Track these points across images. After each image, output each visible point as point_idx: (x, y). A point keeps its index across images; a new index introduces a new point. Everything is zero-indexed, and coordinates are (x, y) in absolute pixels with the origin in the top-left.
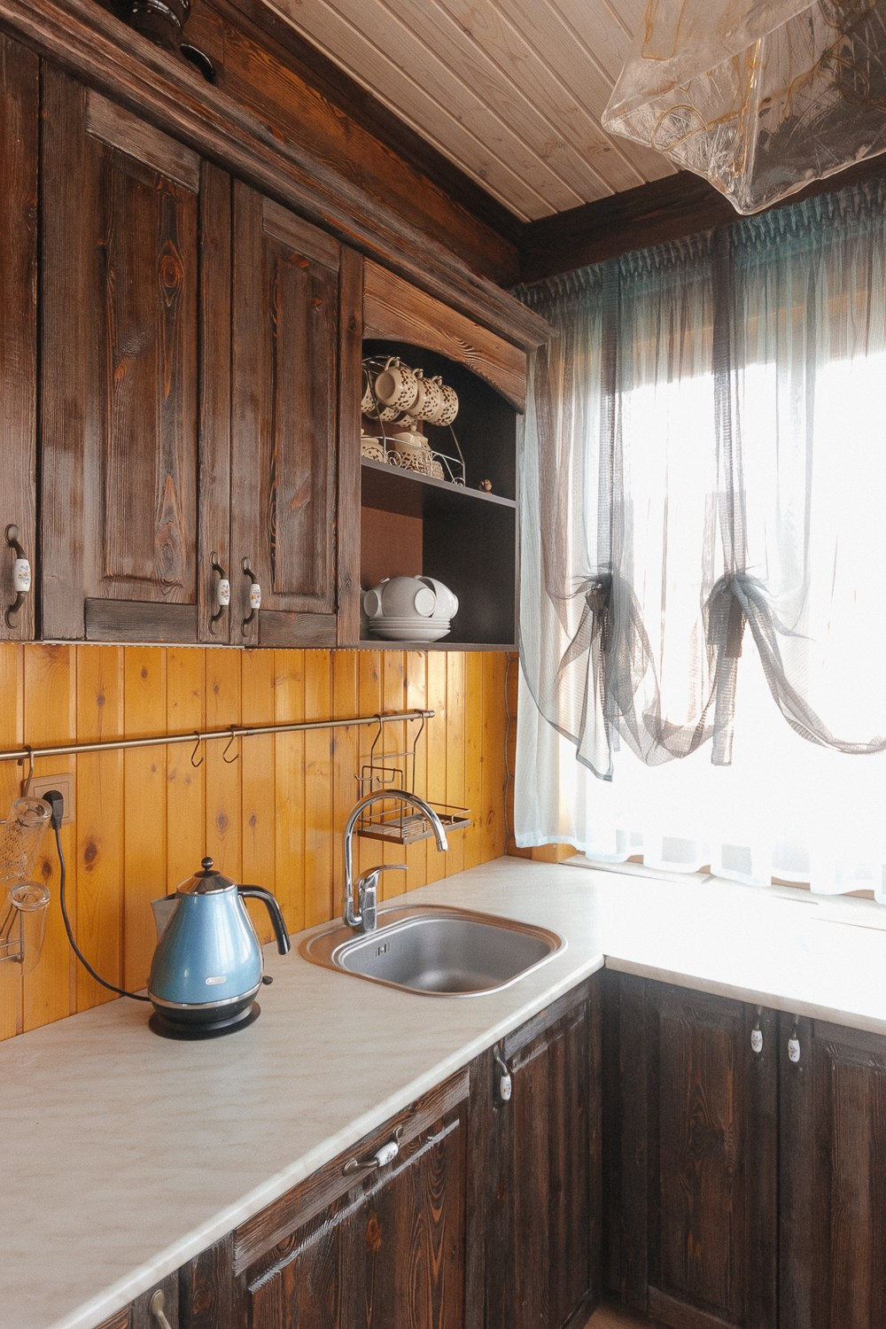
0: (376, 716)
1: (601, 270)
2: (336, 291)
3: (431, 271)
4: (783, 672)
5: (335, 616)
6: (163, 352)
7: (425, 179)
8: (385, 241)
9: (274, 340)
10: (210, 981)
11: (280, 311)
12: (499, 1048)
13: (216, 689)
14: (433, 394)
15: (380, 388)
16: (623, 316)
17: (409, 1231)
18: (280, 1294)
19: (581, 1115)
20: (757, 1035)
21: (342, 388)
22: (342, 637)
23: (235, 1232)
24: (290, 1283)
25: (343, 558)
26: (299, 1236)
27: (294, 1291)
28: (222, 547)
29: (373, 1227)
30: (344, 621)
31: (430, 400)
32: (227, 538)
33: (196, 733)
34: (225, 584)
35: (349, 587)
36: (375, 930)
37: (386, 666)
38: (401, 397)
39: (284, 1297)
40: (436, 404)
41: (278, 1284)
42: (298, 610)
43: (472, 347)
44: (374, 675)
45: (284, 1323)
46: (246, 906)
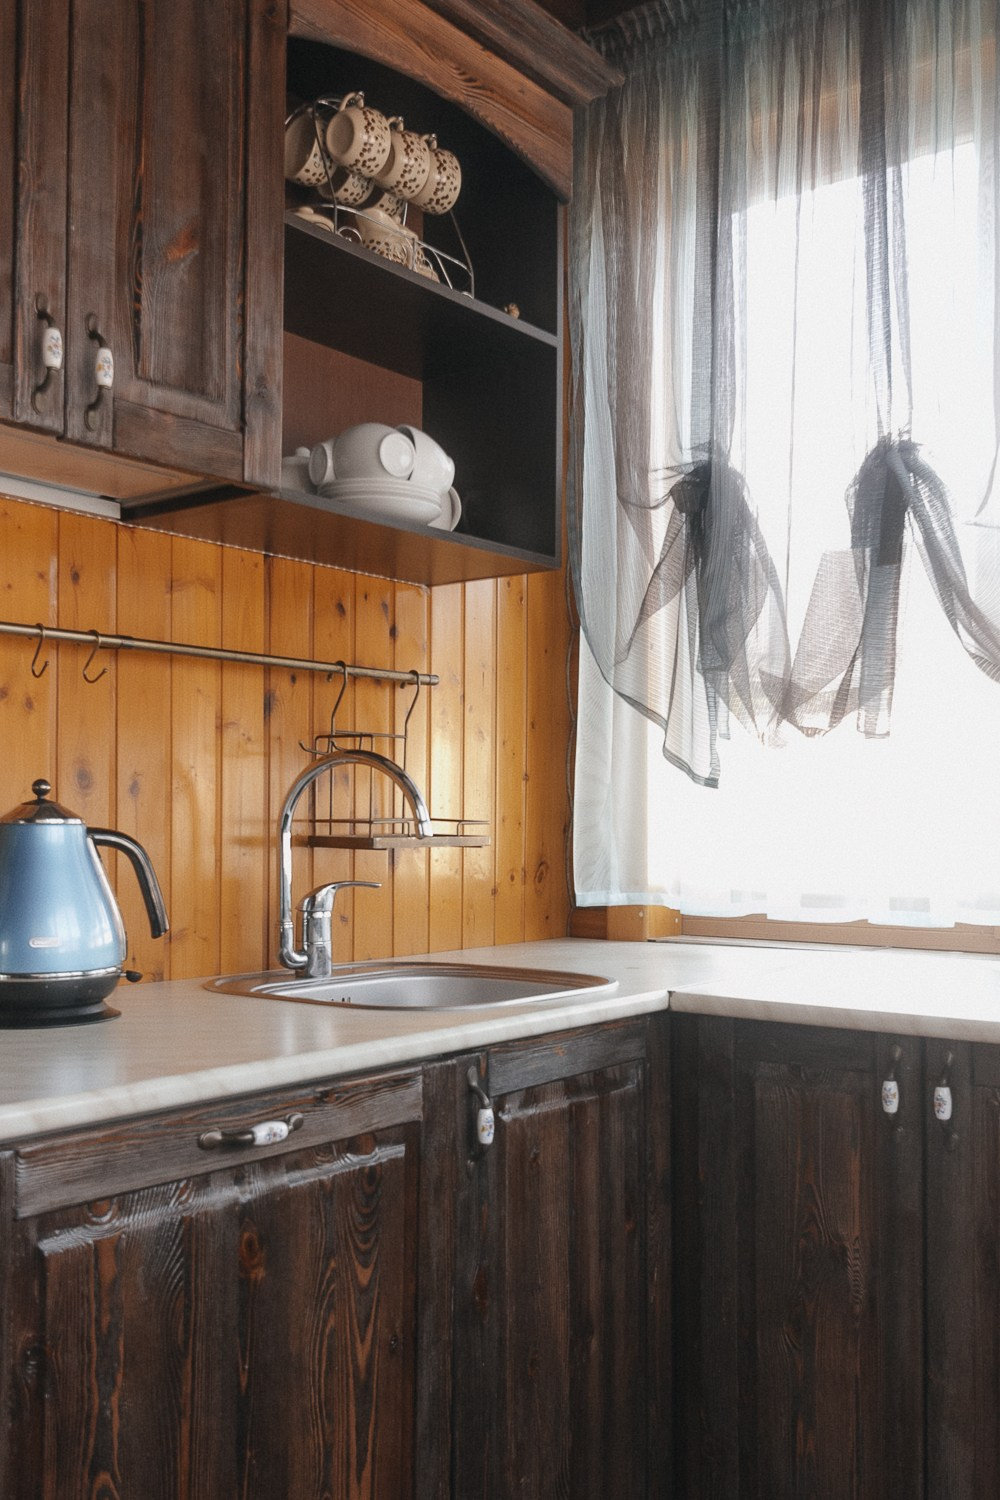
0: (341, 663)
4: (966, 587)
5: (240, 435)
10: (35, 944)
12: (479, 1072)
13: (76, 577)
14: (417, 153)
15: (334, 135)
16: (731, 63)
17: (314, 1280)
18: (92, 1274)
19: (631, 1234)
20: (891, 1087)
22: (253, 468)
23: (17, 1154)
24: (109, 1268)
25: (254, 349)
26: (123, 1203)
27: (114, 1282)
28: (54, 289)
29: (250, 1244)
30: (255, 447)
31: (412, 162)
32: (62, 280)
33: (39, 626)
34: (54, 335)
35: (263, 398)
36: (328, 977)
37: (360, 598)
38: (364, 150)
39: (99, 1284)
40: (424, 171)
41: (89, 1261)
42: (180, 413)
43: (475, 81)
44: (341, 608)
45: (98, 1321)
46: (99, 856)
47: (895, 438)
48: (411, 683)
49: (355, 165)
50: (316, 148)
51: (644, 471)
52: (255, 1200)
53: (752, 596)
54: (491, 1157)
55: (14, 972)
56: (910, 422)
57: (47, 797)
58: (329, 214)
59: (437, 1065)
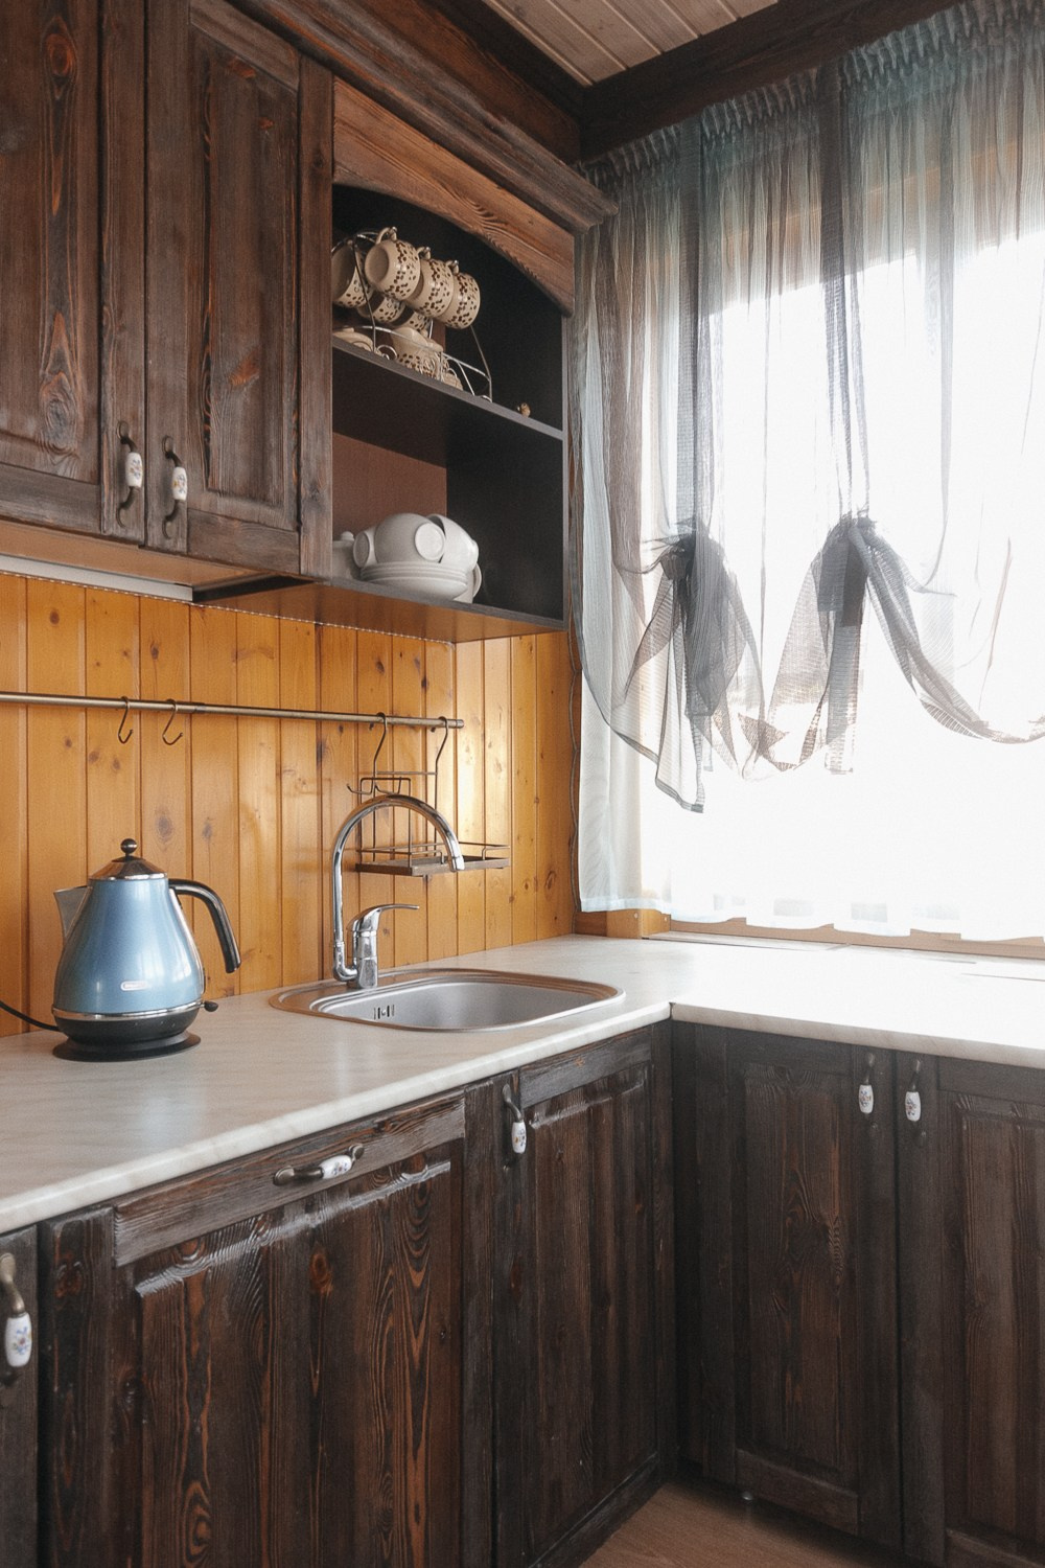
0: (381, 715)
1: (678, 134)
2: (294, 115)
3: (429, 102)
4: (918, 646)
5: (297, 534)
6: (49, 155)
7: (441, 18)
8: (363, 54)
9: (207, 164)
10: (126, 987)
11: (213, 130)
12: (512, 1088)
13: (155, 653)
14: (442, 278)
15: (371, 269)
16: (708, 191)
17: (375, 1288)
18: (182, 1308)
19: (641, 1214)
20: (867, 1091)
21: (304, 240)
22: (308, 563)
23: (116, 1210)
24: (197, 1299)
25: (308, 460)
26: (210, 1242)
27: (203, 1311)
28: (135, 417)
29: (319, 1264)
30: (309, 543)
31: (439, 286)
32: (142, 408)
33: (124, 699)
34: (135, 459)
35: (315, 500)
36: (375, 988)
37: (396, 655)
38: (398, 278)
39: (188, 1315)
40: (448, 294)
41: (179, 1297)
42: (244, 518)
43: (492, 215)
44: (380, 665)
45: (188, 1349)
46: (180, 904)
47: (854, 516)
48: (440, 726)
49: (390, 290)
50: (356, 276)
51: (636, 541)
52: (323, 1225)
53: (731, 649)
54: (523, 1163)
55: (107, 1012)
56: (867, 503)
57: (133, 854)
58: (369, 333)
59: (477, 1087)
